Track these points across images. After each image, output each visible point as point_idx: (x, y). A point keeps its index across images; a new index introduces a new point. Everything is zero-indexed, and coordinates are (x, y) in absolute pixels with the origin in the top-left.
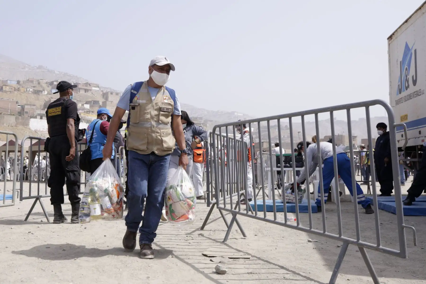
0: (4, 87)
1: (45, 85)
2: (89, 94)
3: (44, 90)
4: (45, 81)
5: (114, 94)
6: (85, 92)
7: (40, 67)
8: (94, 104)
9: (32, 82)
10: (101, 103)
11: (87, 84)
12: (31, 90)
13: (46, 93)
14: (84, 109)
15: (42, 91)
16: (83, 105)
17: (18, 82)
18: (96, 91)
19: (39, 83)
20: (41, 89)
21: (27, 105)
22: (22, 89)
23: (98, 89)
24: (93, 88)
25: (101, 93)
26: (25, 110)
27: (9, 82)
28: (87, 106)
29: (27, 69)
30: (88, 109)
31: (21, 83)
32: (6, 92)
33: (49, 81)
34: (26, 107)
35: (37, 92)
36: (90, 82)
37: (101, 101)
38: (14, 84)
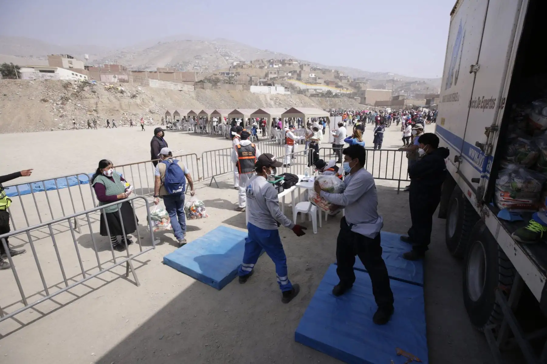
0: (243, 66)
1: (266, 63)
2: (291, 66)
3: (265, 66)
4: (266, 60)
5: (307, 65)
6: (289, 65)
7: (266, 51)
8: (294, 72)
9: (259, 61)
10: (298, 72)
11: (291, 60)
12: (258, 66)
13: (266, 67)
14: (287, 76)
15: (264, 67)
16: (287, 74)
17: (251, 62)
18: (296, 64)
19: (262, 62)
20: (264, 66)
21: (253, 76)
22: (253, 66)
23: (296, 63)
24: (294, 62)
25: (299, 65)
26: (252, 80)
27: (246, 62)
28: (290, 74)
29: (259, 53)
30: (290, 76)
31: (253, 62)
32: (244, 68)
33: (268, 59)
34: (253, 78)
35: (261, 68)
36: (291, 59)
37: (298, 70)
38: (248, 63)
